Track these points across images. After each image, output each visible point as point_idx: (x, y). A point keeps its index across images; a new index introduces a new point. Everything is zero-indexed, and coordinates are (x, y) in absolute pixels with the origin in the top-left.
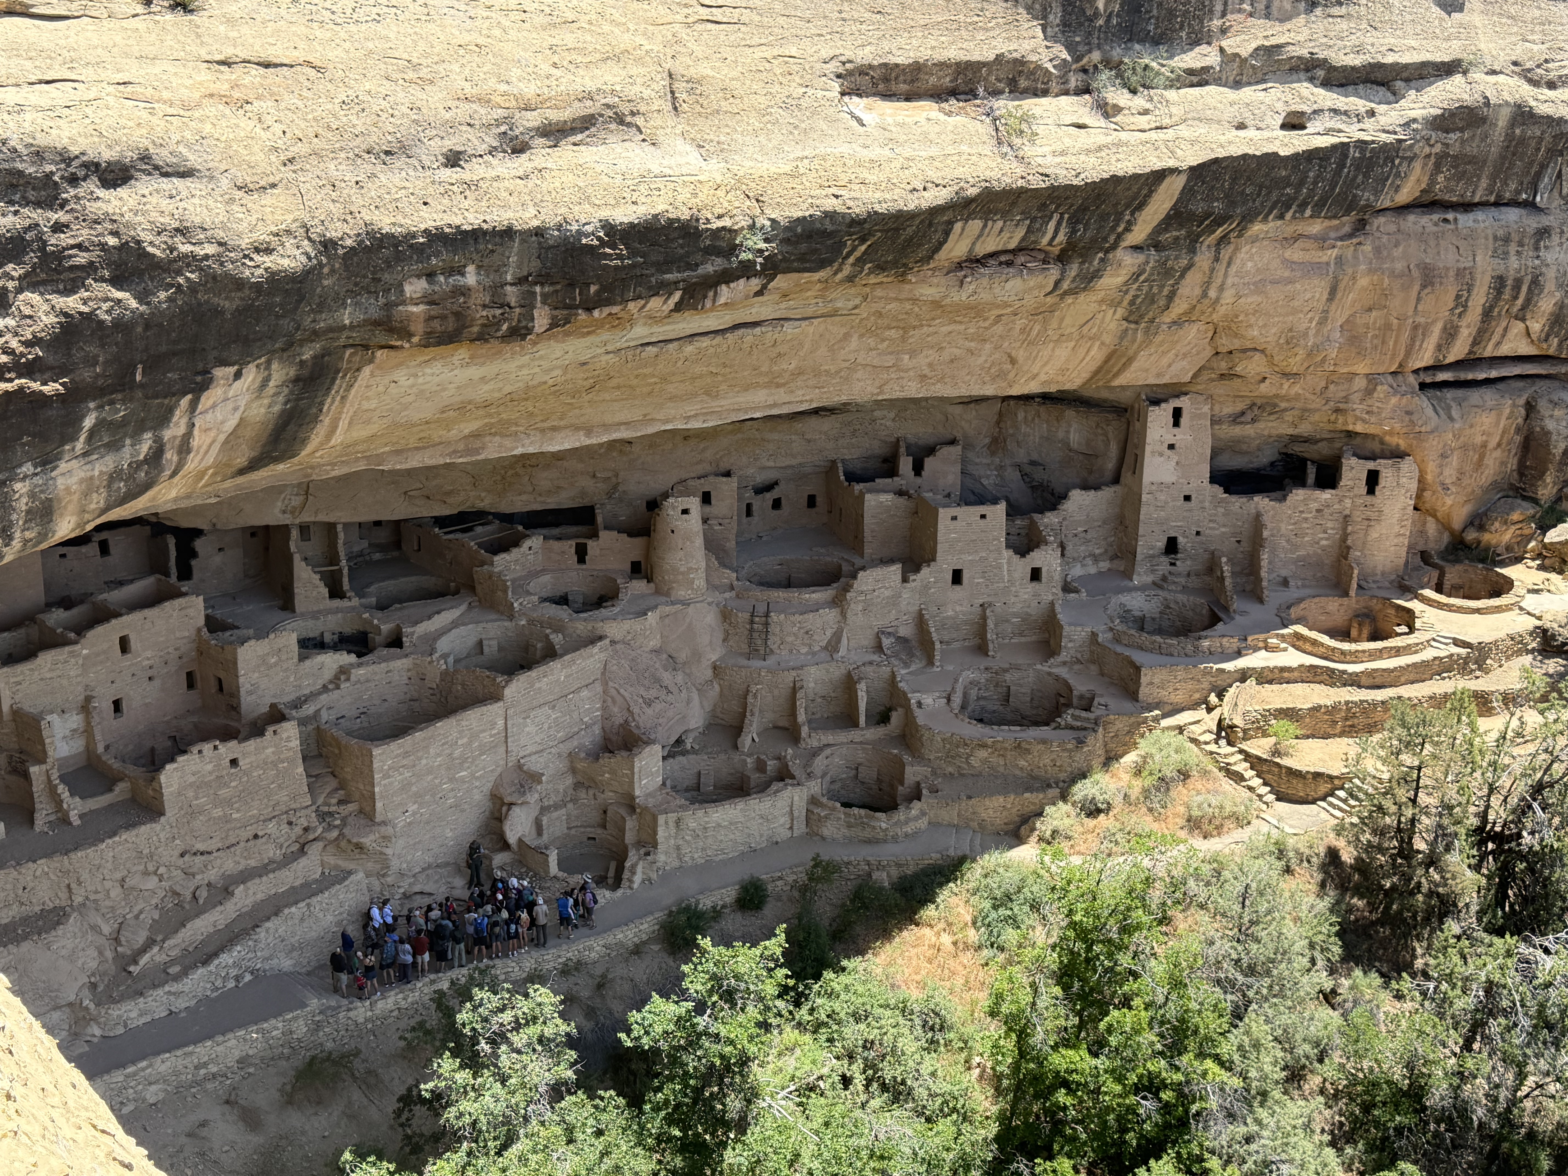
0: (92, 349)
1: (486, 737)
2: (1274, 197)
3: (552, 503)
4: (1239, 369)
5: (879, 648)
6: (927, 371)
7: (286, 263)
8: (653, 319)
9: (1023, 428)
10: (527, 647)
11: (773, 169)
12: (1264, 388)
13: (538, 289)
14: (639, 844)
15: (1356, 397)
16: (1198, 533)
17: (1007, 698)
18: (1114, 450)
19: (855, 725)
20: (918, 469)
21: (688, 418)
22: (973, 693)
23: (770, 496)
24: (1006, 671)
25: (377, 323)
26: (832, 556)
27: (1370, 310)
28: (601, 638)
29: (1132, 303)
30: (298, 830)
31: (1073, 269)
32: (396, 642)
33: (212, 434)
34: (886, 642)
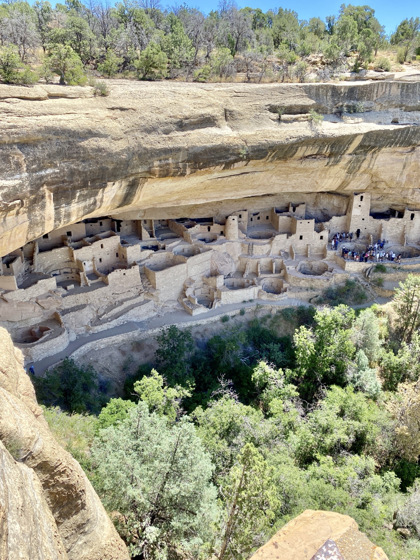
0: (78, 177)
1: (182, 271)
2: (388, 141)
3: (203, 216)
4: (378, 186)
5: (280, 254)
6: (294, 185)
7: (124, 157)
8: (219, 172)
9: (322, 200)
10: (194, 251)
11: (250, 133)
12: (385, 191)
13: (187, 164)
14: (217, 298)
15: (409, 194)
16: (365, 228)
17: (312, 268)
18: (345, 206)
19: (272, 273)
20: (294, 210)
21: (232, 196)
22: (303, 267)
23: (257, 216)
24: (312, 261)
25: (147, 172)
26: (270, 232)
27: (414, 171)
28: (211, 249)
29: (349, 168)
30: (139, 290)
31: (332, 159)
32: (164, 248)
33: (108, 198)
34: (282, 253)
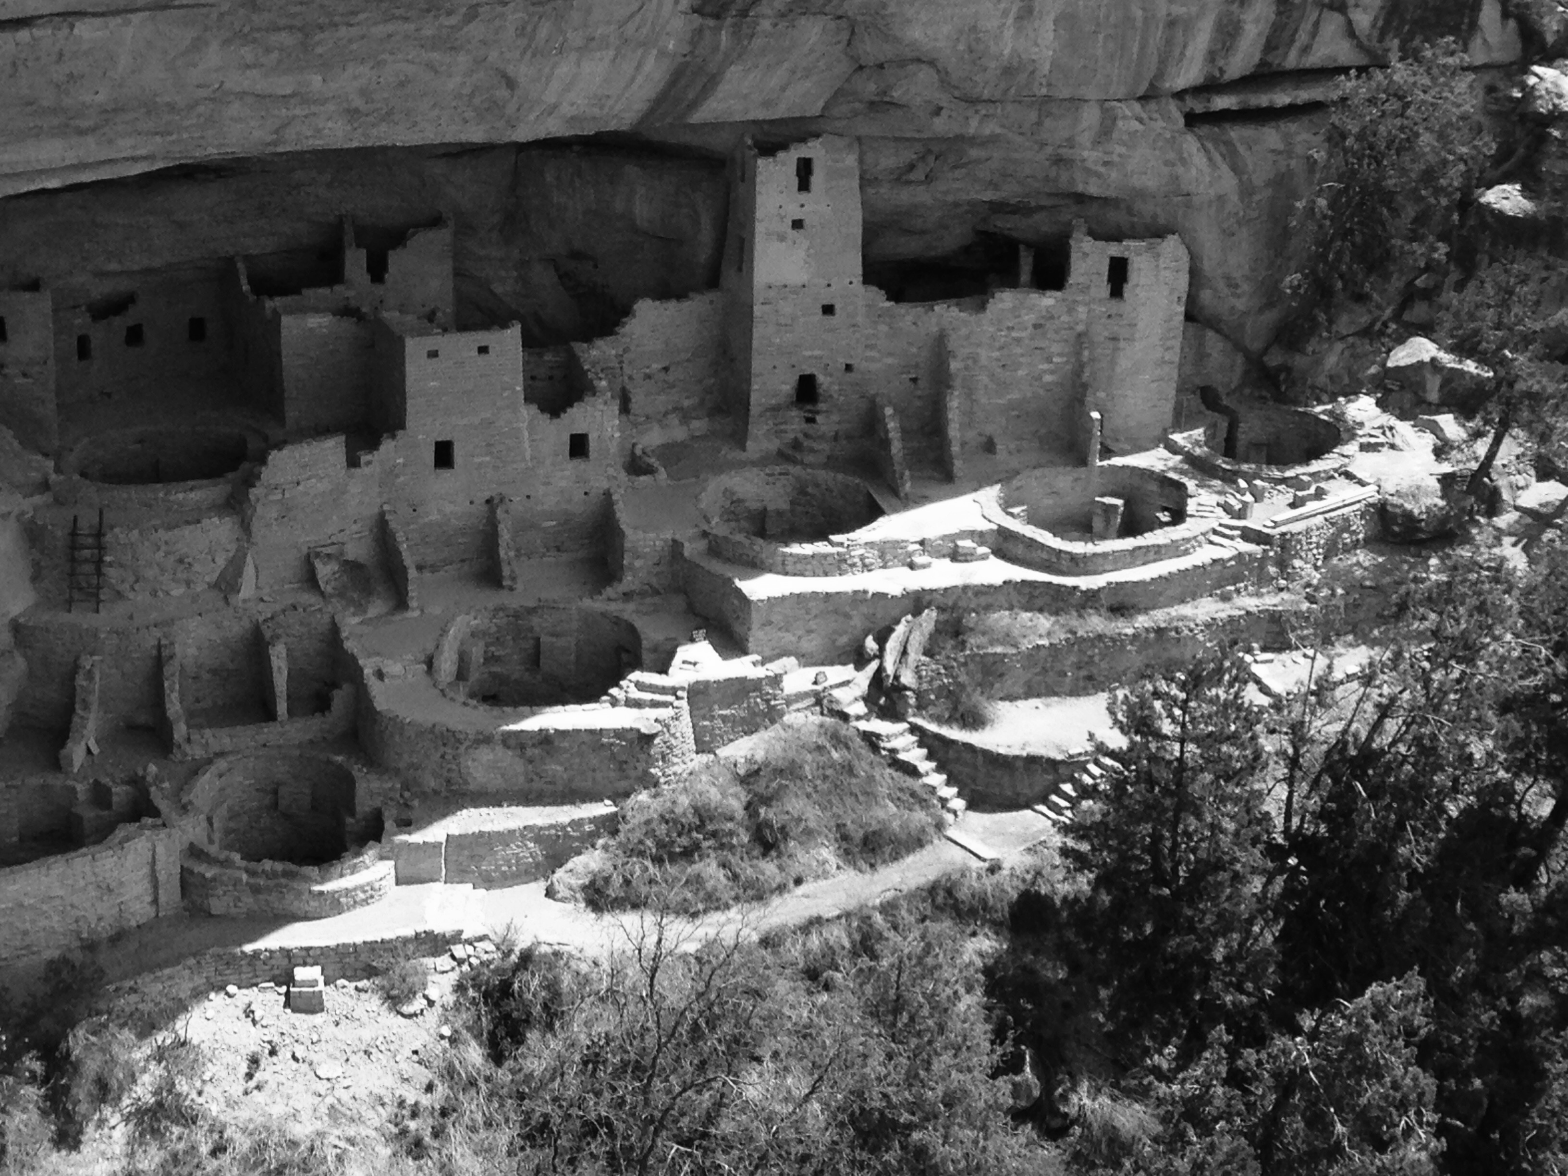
4: (896, 94)
5: (310, 581)
6: (358, 102)
9: (556, 197)
12: (941, 126)
15: (1085, 138)
16: (849, 368)
17: (534, 659)
18: (706, 229)
19: (270, 715)
20: (377, 270)
22: (477, 653)
23: (120, 323)
24: (532, 611)
34: (325, 571)
